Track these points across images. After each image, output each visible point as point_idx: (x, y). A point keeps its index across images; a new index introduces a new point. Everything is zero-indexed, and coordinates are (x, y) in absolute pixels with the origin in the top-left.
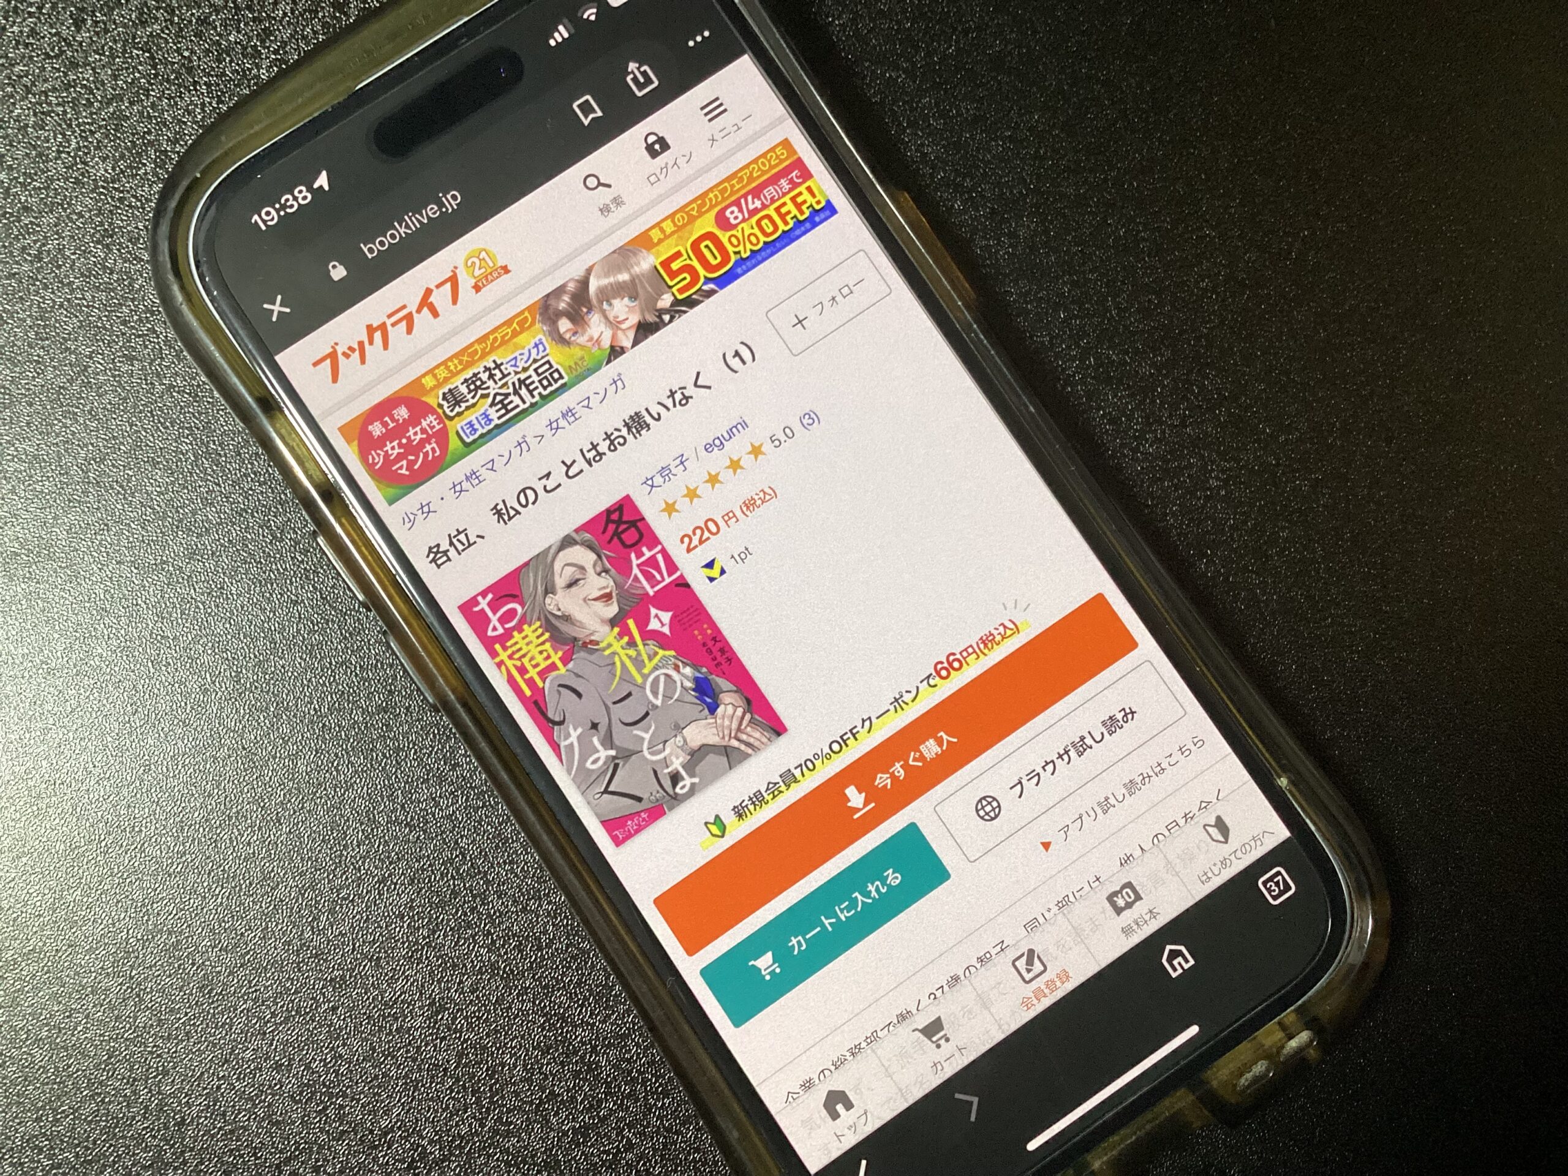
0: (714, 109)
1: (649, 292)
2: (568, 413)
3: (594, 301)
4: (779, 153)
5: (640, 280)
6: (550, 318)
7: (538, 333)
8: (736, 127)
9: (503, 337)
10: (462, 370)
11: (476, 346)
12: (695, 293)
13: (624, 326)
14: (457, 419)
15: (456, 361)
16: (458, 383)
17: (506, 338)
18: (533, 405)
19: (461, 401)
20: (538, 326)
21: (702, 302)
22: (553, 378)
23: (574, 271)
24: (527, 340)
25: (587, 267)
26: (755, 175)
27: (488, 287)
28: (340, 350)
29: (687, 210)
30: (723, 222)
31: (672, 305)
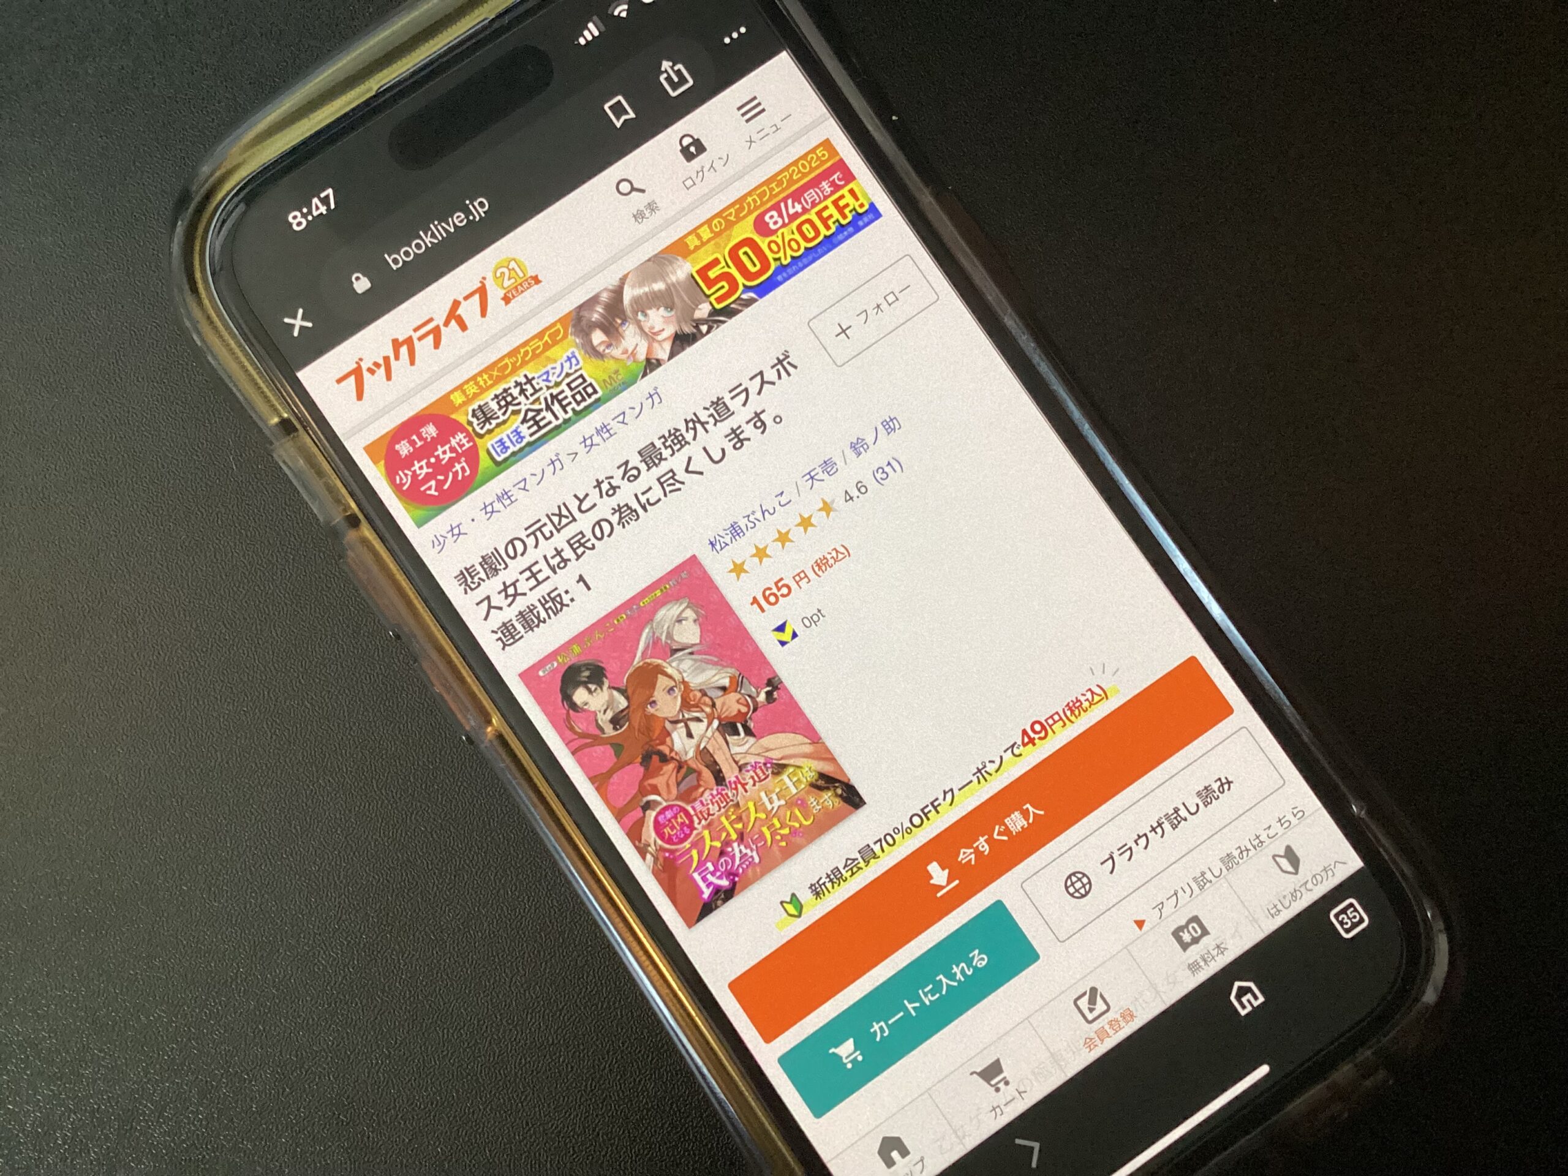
0: (751, 109)
1: (685, 301)
2: (604, 429)
3: (629, 313)
4: (820, 155)
5: (677, 291)
6: (582, 330)
7: (570, 346)
8: (774, 128)
9: (533, 351)
10: (492, 386)
11: (507, 360)
12: (734, 302)
13: (660, 338)
14: (487, 436)
15: (485, 377)
16: (488, 400)
17: (538, 352)
18: (566, 421)
19: (491, 418)
20: (570, 338)
21: (741, 311)
22: (587, 393)
23: (606, 281)
24: (560, 353)
25: (621, 276)
26: (795, 177)
27: (519, 298)
28: (365, 366)
29: (724, 215)
30: (761, 226)
31: (711, 314)
